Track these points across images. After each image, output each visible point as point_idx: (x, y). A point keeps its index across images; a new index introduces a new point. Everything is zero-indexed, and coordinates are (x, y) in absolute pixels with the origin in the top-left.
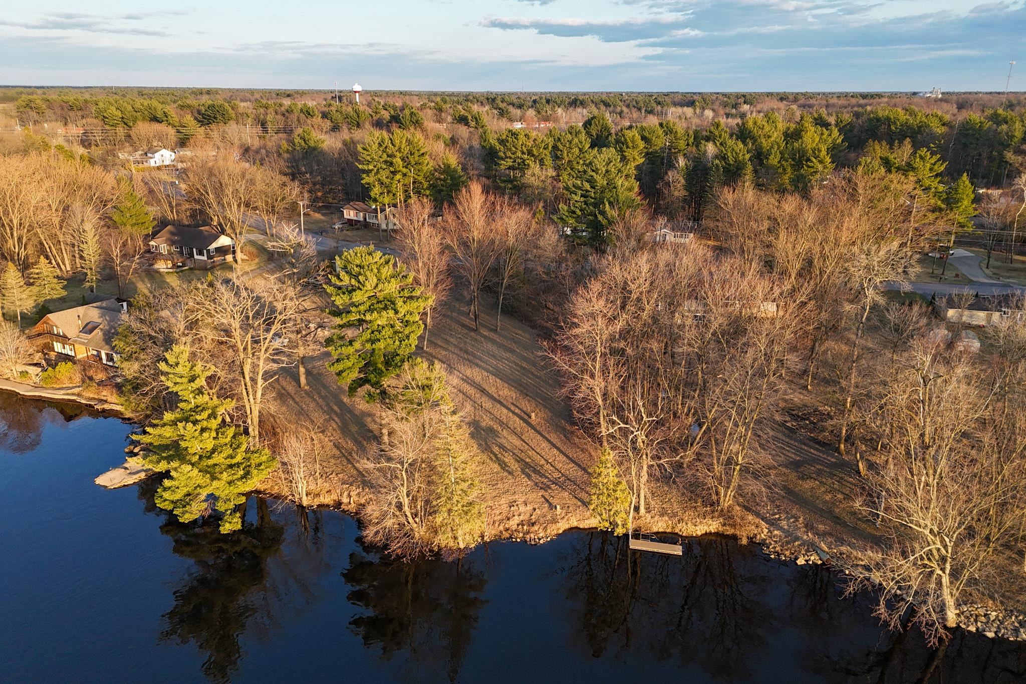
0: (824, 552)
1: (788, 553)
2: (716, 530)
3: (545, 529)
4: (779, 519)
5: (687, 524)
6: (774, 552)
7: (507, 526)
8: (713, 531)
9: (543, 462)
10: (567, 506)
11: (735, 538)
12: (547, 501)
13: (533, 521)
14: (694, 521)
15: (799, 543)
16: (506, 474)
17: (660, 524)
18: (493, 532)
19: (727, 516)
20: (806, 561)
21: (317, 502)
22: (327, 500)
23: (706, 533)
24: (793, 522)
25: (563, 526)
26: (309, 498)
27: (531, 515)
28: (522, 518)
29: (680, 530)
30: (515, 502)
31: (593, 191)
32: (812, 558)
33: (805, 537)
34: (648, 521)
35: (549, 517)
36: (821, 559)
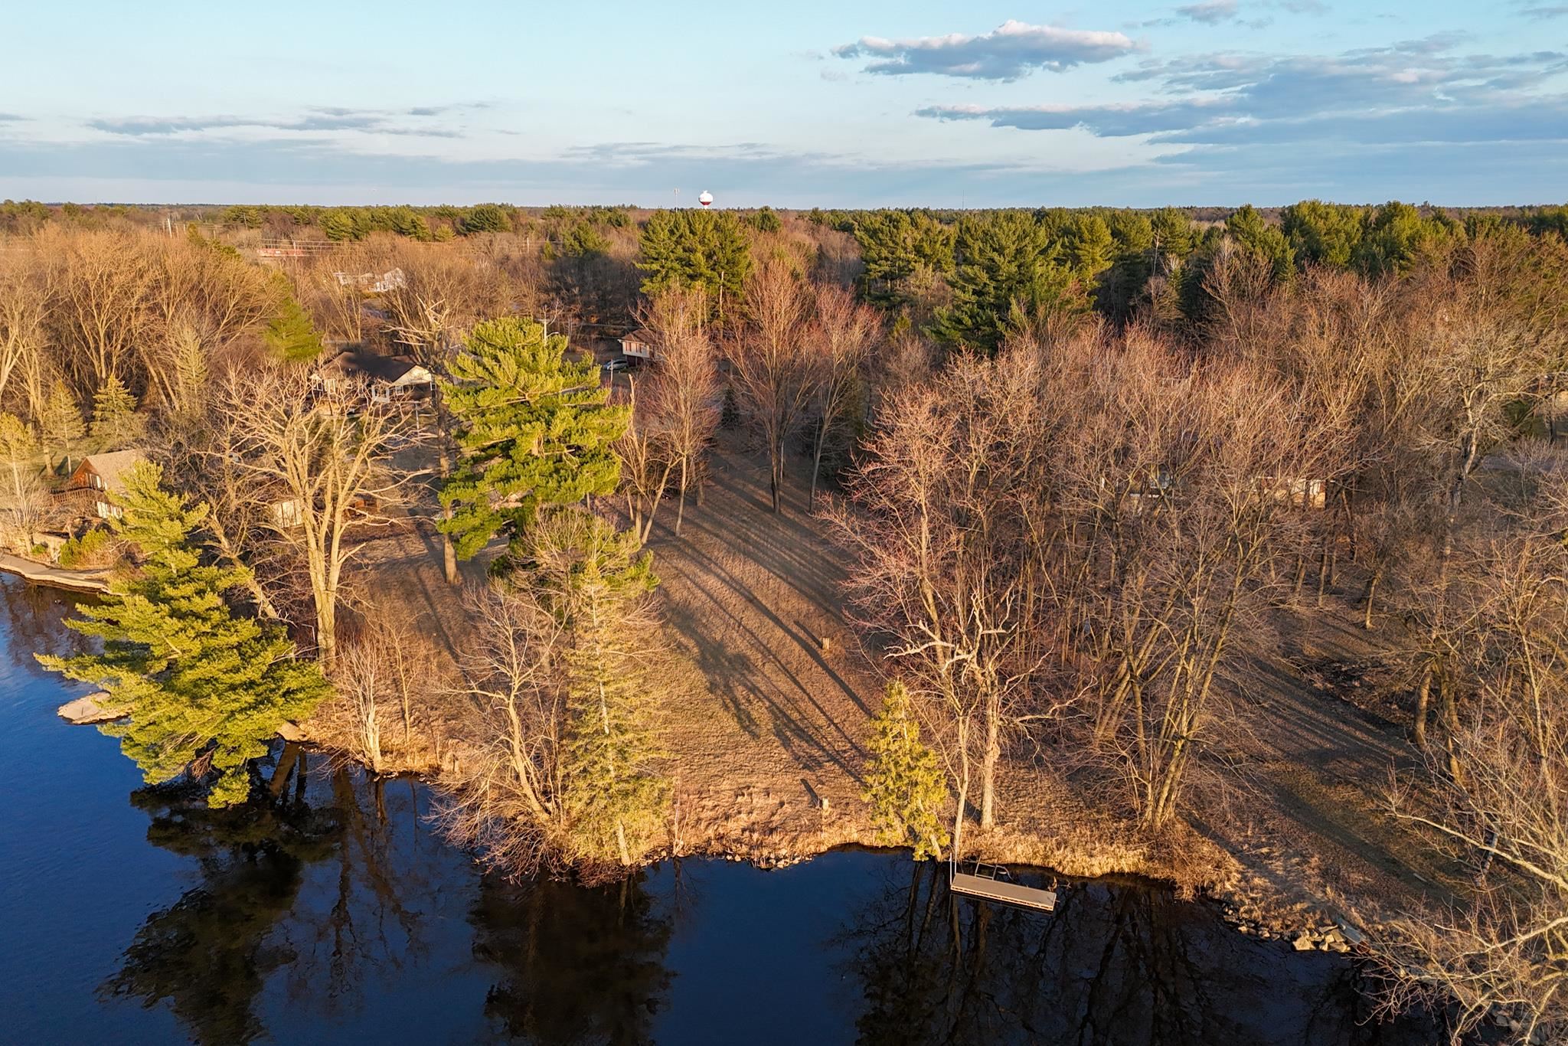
0: (1357, 927)
1: (1276, 925)
2: (1133, 869)
3: (794, 840)
4: (1268, 856)
5: (1073, 851)
6: (1248, 921)
7: (721, 831)
8: (1127, 870)
9: (822, 721)
10: (844, 801)
11: (1169, 886)
12: (810, 790)
13: (774, 825)
14: (1089, 846)
15: (1305, 905)
16: (747, 737)
17: (1019, 848)
18: (693, 841)
19: (1157, 843)
20: (1316, 944)
21: (399, 767)
22: (416, 763)
23: (1112, 873)
24: (1298, 864)
25: (829, 838)
26: (388, 758)
27: (773, 814)
28: (754, 817)
29: (1060, 863)
30: (748, 787)
31: (993, 284)
32: (1330, 939)
33: (1319, 895)
34: (996, 840)
35: (805, 821)
36: (1346, 942)
